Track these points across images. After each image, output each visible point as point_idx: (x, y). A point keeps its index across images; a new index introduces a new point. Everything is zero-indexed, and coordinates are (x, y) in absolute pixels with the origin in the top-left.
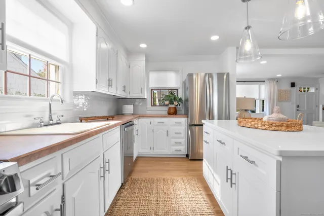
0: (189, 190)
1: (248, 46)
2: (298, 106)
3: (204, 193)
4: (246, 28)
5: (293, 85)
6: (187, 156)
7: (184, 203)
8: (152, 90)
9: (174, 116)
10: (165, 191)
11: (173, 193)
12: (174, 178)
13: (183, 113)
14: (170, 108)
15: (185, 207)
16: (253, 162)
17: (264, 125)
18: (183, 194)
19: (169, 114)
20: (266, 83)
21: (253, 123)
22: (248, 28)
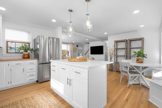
0: (44, 98)
1: (71, 29)
2: (79, 54)
3: (52, 96)
4: (70, 22)
5: (77, 46)
6: (37, 81)
7: (43, 105)
8: (7, 42)
9: (28, 59)
10: (29, 105)
11: (35, 103)
12: (32, 95)
13: (34, 57)
14: (24, 55)
15: (45, 106)
16: (79, 73)
17: (78, 60)
18: (41, 101)
19: (24, 58)
20: (69, 44)
21: (74, 60)
22: (71, 22)
